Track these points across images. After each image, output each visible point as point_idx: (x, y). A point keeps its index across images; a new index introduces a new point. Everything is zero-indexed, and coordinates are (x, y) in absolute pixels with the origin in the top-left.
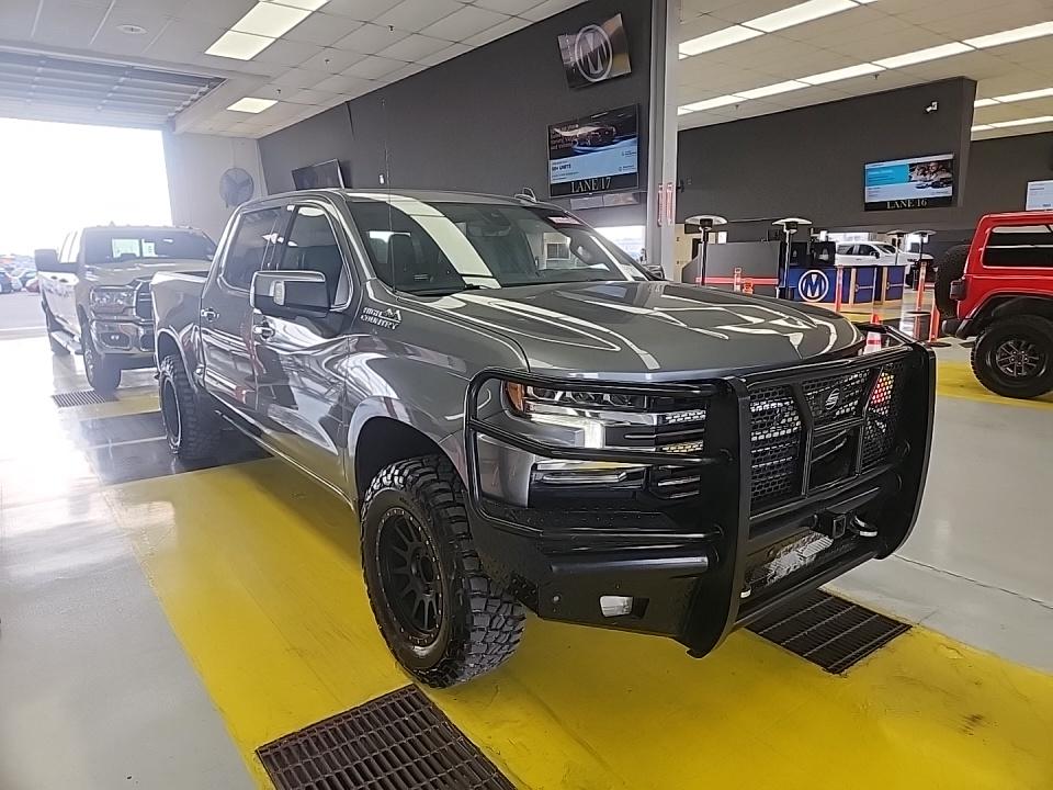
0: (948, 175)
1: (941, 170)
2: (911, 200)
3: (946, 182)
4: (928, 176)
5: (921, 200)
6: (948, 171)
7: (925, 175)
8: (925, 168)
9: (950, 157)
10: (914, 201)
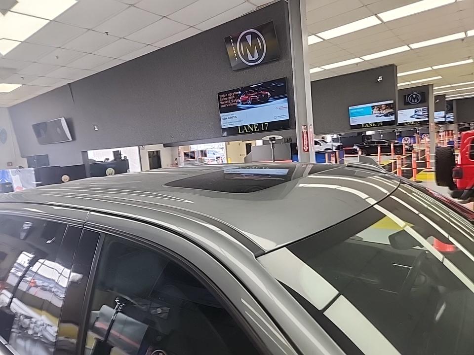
0: (392, 110)
1: (387, 108)
2: (374, 123)
3: (392, 114)
4: (381, 111)
5: (379, 122)
6: (391, 109)
7: (380, 111)
8: (380, 108)
9: (392, 102)
10: (376, 124)
